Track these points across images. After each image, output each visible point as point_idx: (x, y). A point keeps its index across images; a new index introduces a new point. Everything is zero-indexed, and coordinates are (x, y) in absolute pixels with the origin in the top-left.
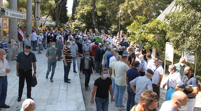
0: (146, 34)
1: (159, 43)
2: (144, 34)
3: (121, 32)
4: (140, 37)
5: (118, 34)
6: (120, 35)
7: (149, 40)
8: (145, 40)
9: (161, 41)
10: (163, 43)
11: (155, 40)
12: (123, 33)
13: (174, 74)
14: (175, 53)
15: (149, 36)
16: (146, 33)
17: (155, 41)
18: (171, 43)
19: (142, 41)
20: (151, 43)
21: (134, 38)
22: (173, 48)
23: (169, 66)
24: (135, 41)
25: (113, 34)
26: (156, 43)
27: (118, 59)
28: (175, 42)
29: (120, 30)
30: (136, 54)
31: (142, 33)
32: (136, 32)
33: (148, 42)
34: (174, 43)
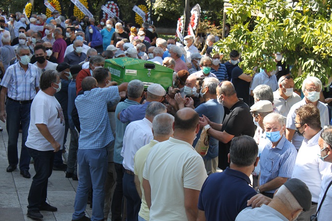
0: (305, 18)
2: (296, 23)
3: (195, 12)
4: (278, 34)
5: (181, 23)
6: (191, 29)
7: (316, 48)
8: (299, 47)
12: (202, 17)
15: (317, 32)
16: (307, 13)
24: (254, 54)
25: (157, 25)
27: (161, 134)
29: (192, 6)
30: (255, 112)
31: (285, 14)
32: (259, 14)
33: (312, 56)
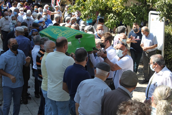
1: (135, 14)
4: (97, 3)
6: (58, 3)
7: (113, 8)
8: (106, 8)
9: (139, 10)
10: (144, 14)
11: (126, 8)
13: (161, 72)
14: (167, 32)
15: (114, 1)
17: (127, 10)
18: (158, 13)
19: (100, 10)
20: (118, 14)
21: (84, 5)
22: (163, 23)
23: (151, 57)
26: (130, 15)
28: (165, 9)
33: (112, 12)
34: (163, 11)
